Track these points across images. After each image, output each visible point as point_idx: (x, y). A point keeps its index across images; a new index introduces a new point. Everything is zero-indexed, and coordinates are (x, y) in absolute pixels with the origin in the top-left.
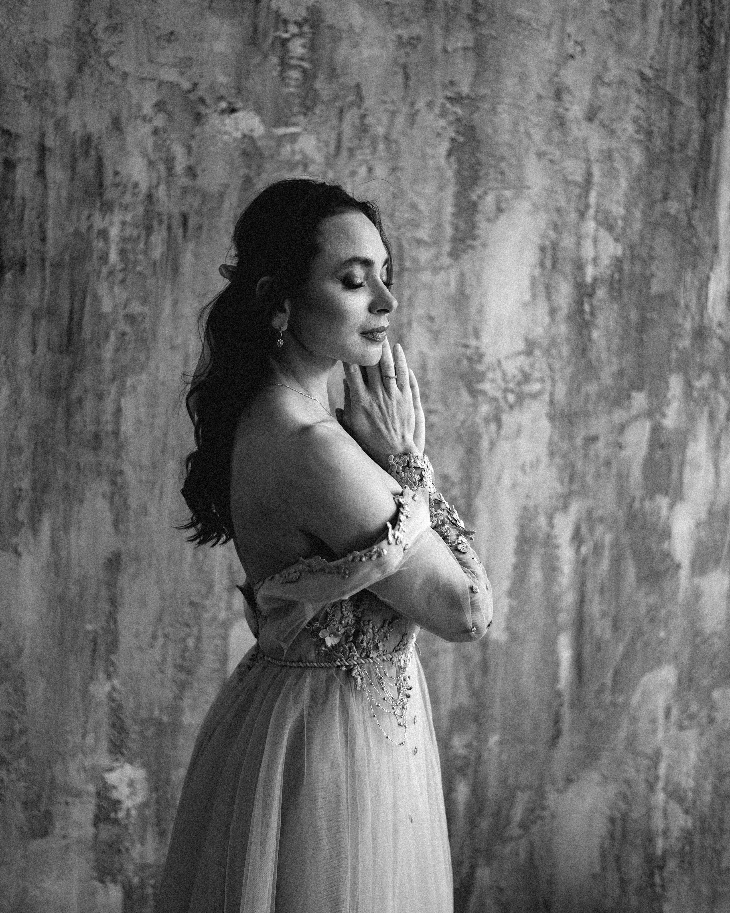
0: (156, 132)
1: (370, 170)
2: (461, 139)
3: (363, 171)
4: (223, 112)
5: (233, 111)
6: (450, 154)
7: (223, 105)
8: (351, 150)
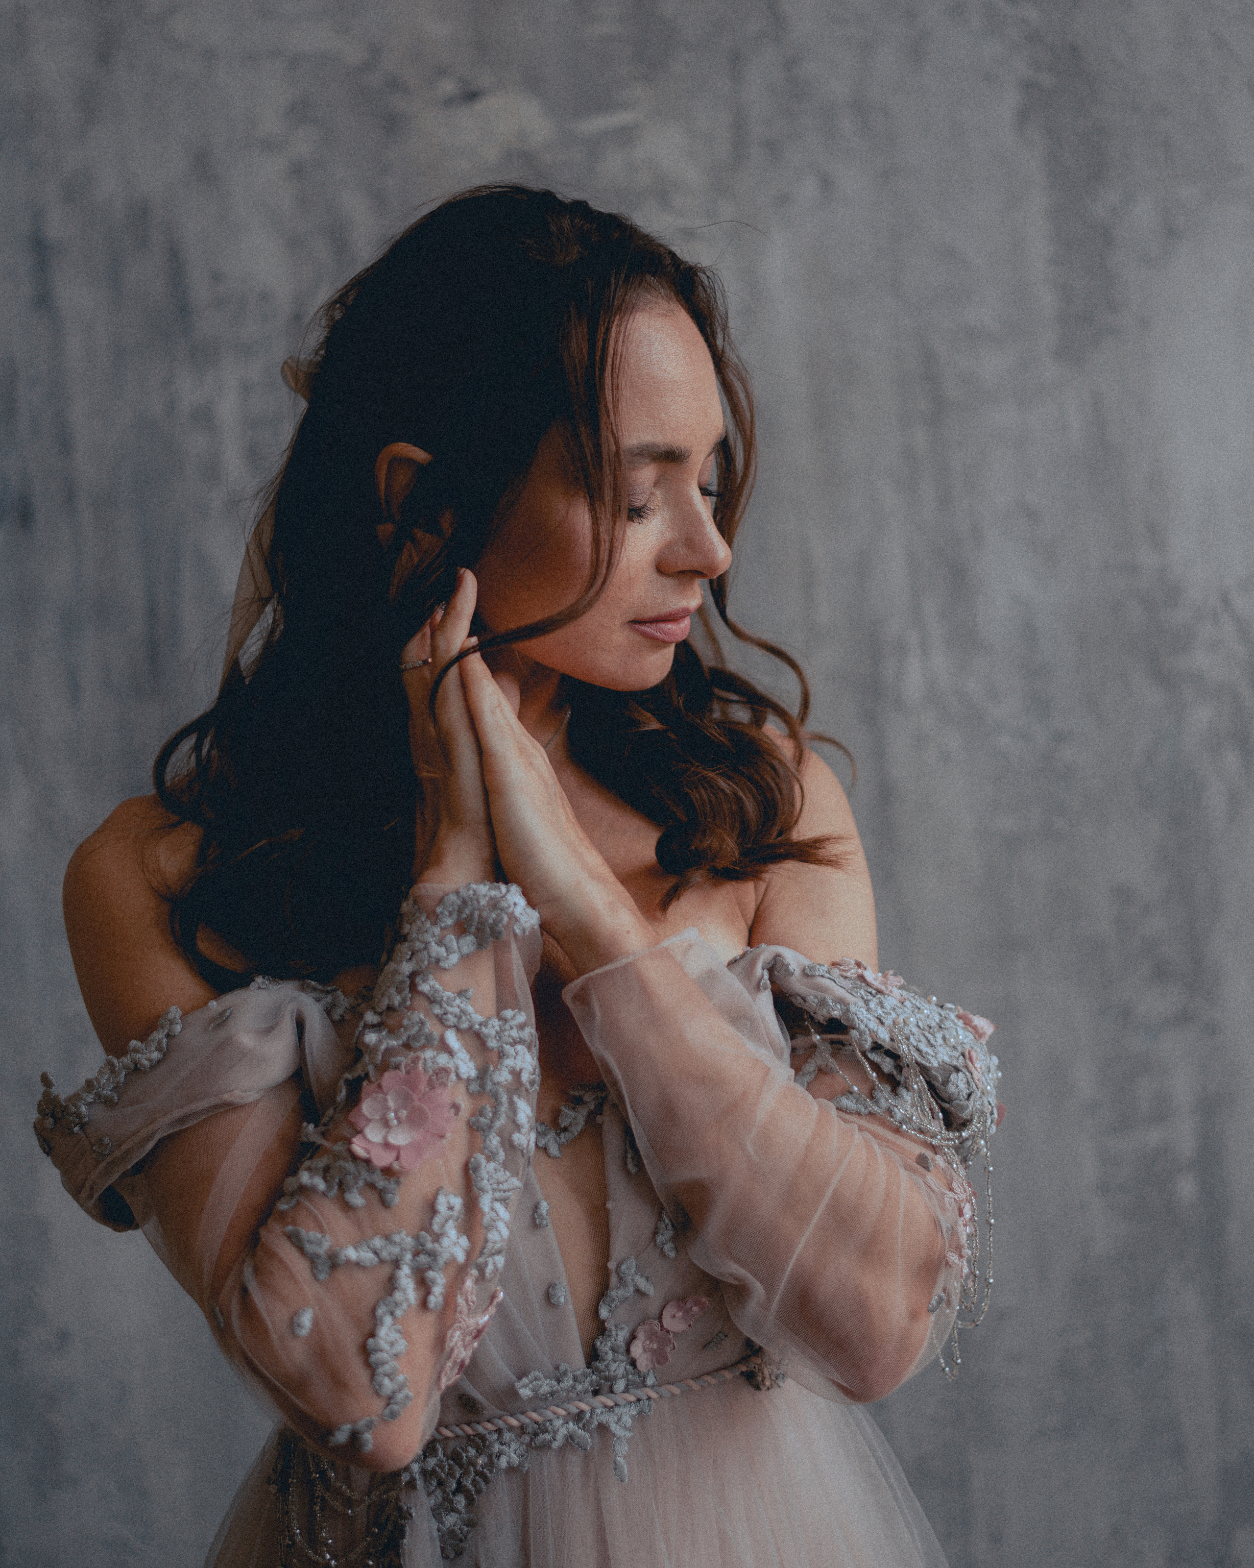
0: (297, 171)
1: (827, 183)
2: (1046, 79)
3: (809, 189)
4: (449, 102)
5: (471, 96)
6: (1023, 116)
7: (448, 87)
8: (772, 147)
